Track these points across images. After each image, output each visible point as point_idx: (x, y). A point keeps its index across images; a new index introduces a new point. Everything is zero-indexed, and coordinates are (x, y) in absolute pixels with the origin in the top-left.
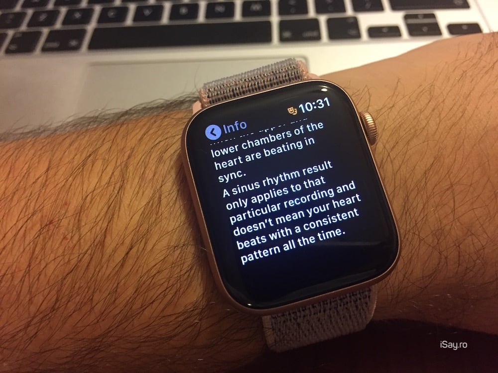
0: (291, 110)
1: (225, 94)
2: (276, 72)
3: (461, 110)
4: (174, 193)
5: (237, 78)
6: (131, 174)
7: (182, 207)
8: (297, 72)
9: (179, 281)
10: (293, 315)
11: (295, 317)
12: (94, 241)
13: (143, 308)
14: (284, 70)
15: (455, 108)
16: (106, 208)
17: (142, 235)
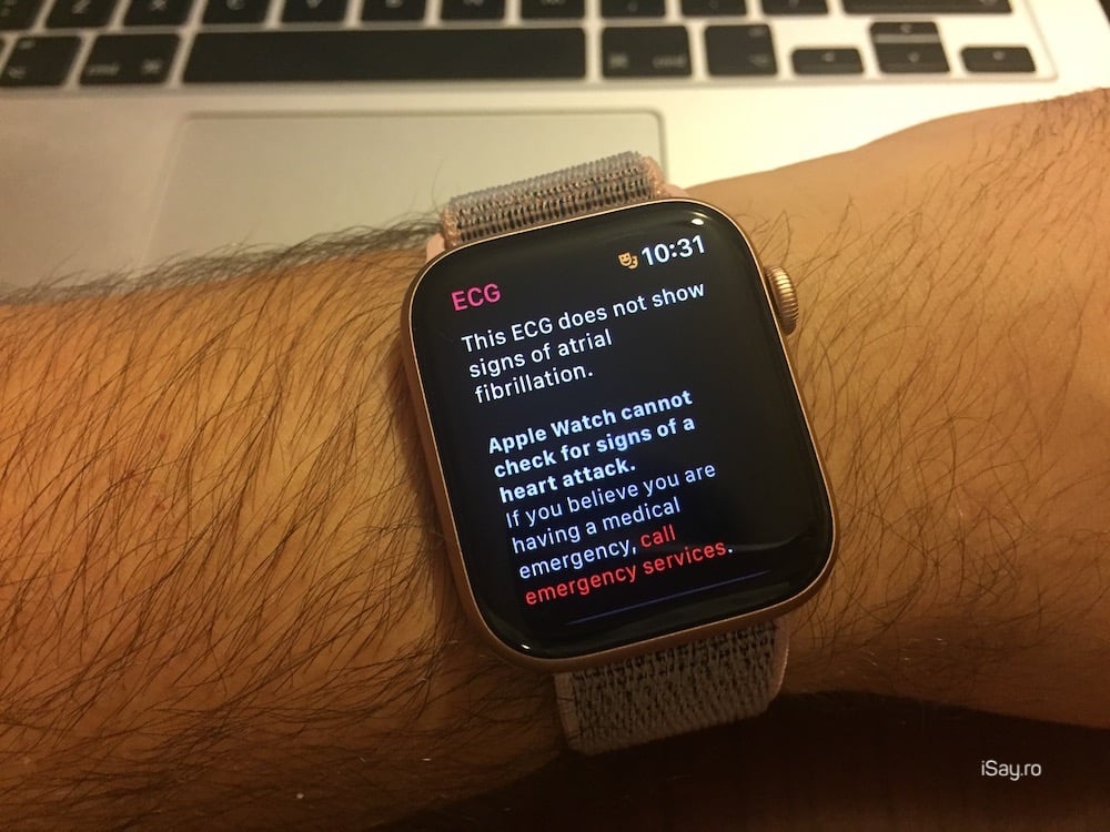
0: (625, 259)
1: (494, 222)
2: (598, 179)
3: (974, 265)
4: (383, 421)
5: (519, 190)
6: (296, 380)
7: (398, 449)
8: (641, 181)
9: (388, 598)
10: (616, 674)
11: (622, 679)
12: (219, 513)
13: (313, 651)
14: (614, 176)
15: (963, 261)
16: (243, 449)
17: (315, 505)
